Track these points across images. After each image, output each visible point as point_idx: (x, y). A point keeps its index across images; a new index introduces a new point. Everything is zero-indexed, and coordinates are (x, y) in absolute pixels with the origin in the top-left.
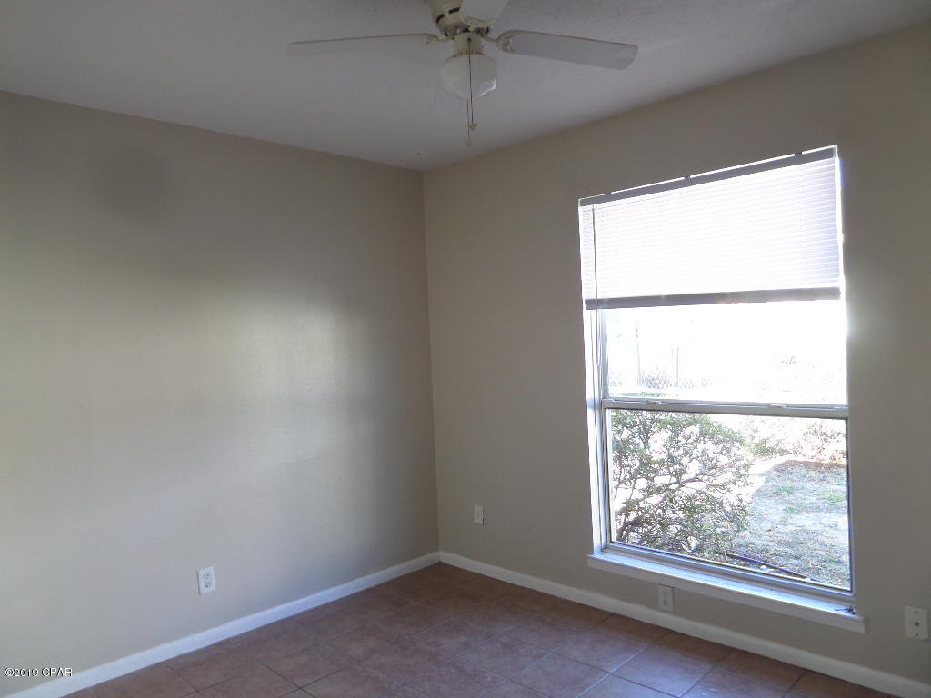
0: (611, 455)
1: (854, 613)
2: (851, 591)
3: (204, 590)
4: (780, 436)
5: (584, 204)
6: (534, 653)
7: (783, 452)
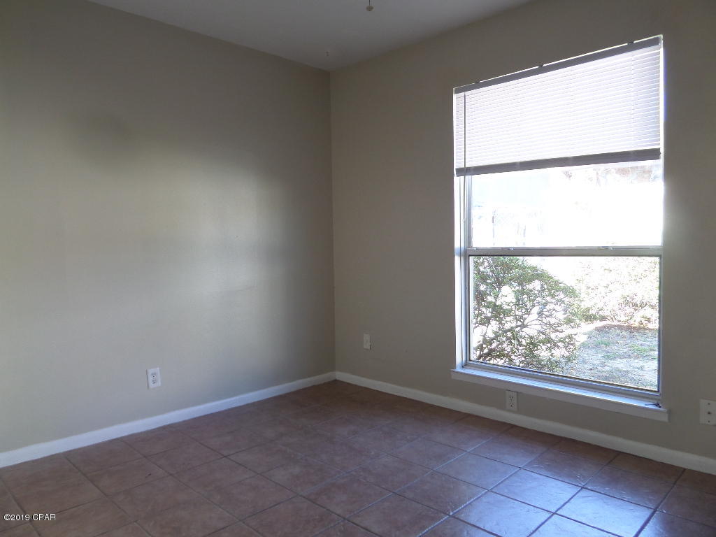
0: (473, 304)
1: (660, 407)
2: (658, 392)
3: (152, 385)
4: (600, 305)
5: (457, 92)
6: (408, 437)
7: (603, 318)
